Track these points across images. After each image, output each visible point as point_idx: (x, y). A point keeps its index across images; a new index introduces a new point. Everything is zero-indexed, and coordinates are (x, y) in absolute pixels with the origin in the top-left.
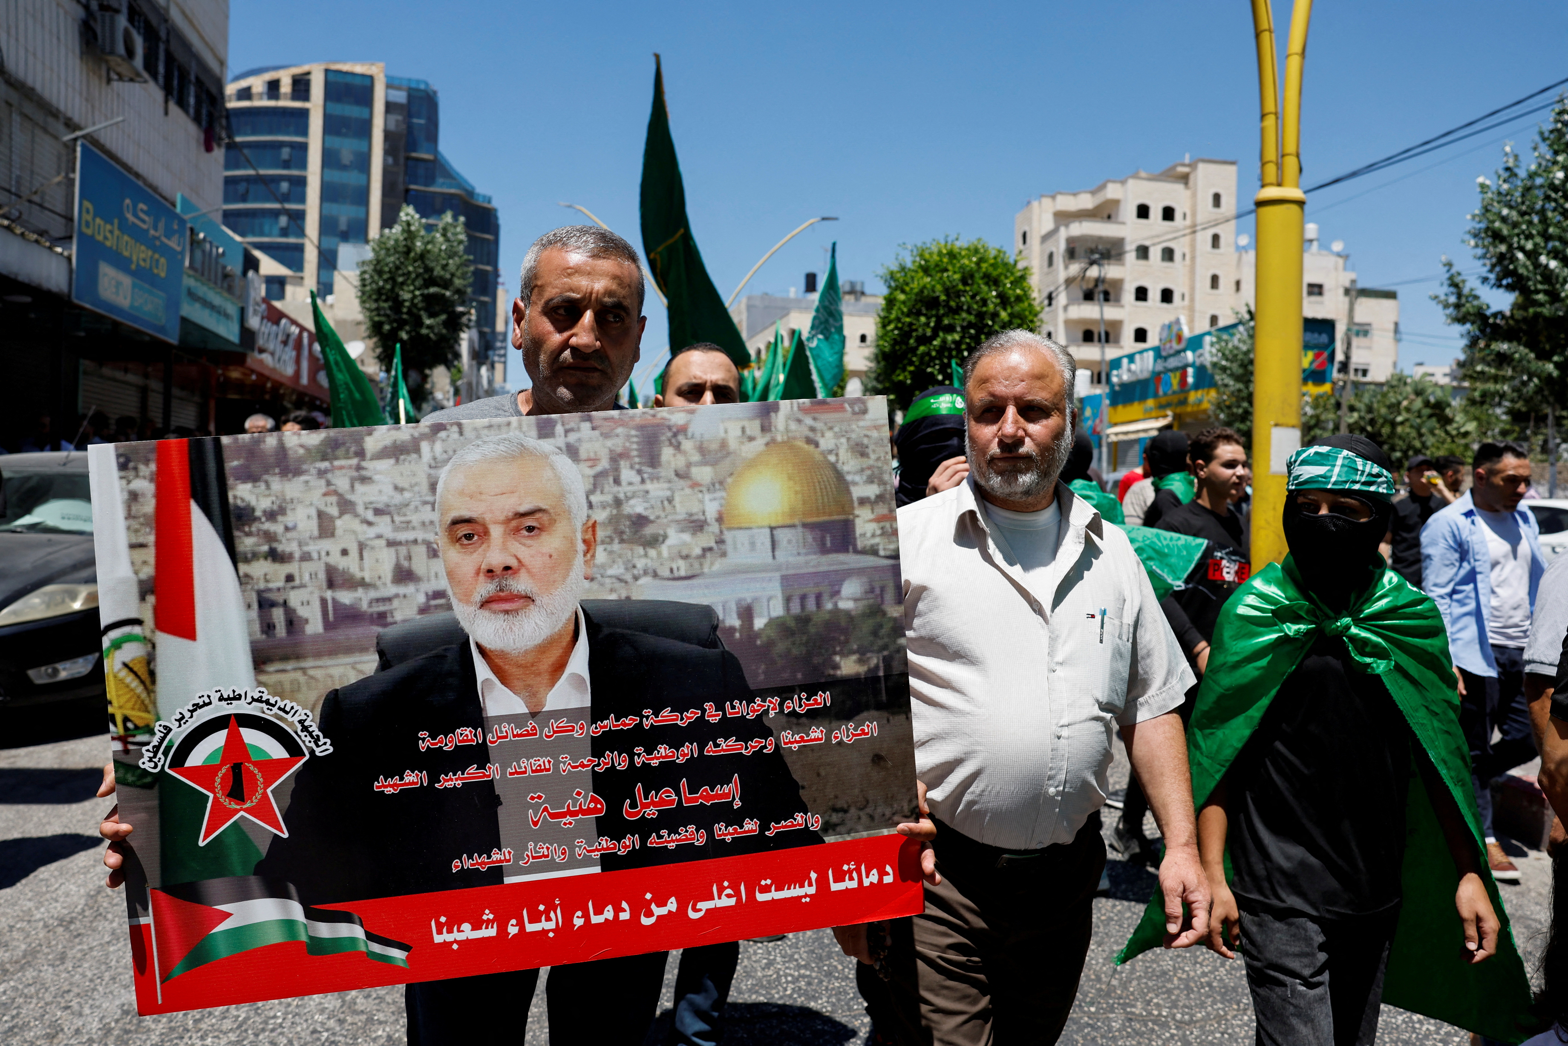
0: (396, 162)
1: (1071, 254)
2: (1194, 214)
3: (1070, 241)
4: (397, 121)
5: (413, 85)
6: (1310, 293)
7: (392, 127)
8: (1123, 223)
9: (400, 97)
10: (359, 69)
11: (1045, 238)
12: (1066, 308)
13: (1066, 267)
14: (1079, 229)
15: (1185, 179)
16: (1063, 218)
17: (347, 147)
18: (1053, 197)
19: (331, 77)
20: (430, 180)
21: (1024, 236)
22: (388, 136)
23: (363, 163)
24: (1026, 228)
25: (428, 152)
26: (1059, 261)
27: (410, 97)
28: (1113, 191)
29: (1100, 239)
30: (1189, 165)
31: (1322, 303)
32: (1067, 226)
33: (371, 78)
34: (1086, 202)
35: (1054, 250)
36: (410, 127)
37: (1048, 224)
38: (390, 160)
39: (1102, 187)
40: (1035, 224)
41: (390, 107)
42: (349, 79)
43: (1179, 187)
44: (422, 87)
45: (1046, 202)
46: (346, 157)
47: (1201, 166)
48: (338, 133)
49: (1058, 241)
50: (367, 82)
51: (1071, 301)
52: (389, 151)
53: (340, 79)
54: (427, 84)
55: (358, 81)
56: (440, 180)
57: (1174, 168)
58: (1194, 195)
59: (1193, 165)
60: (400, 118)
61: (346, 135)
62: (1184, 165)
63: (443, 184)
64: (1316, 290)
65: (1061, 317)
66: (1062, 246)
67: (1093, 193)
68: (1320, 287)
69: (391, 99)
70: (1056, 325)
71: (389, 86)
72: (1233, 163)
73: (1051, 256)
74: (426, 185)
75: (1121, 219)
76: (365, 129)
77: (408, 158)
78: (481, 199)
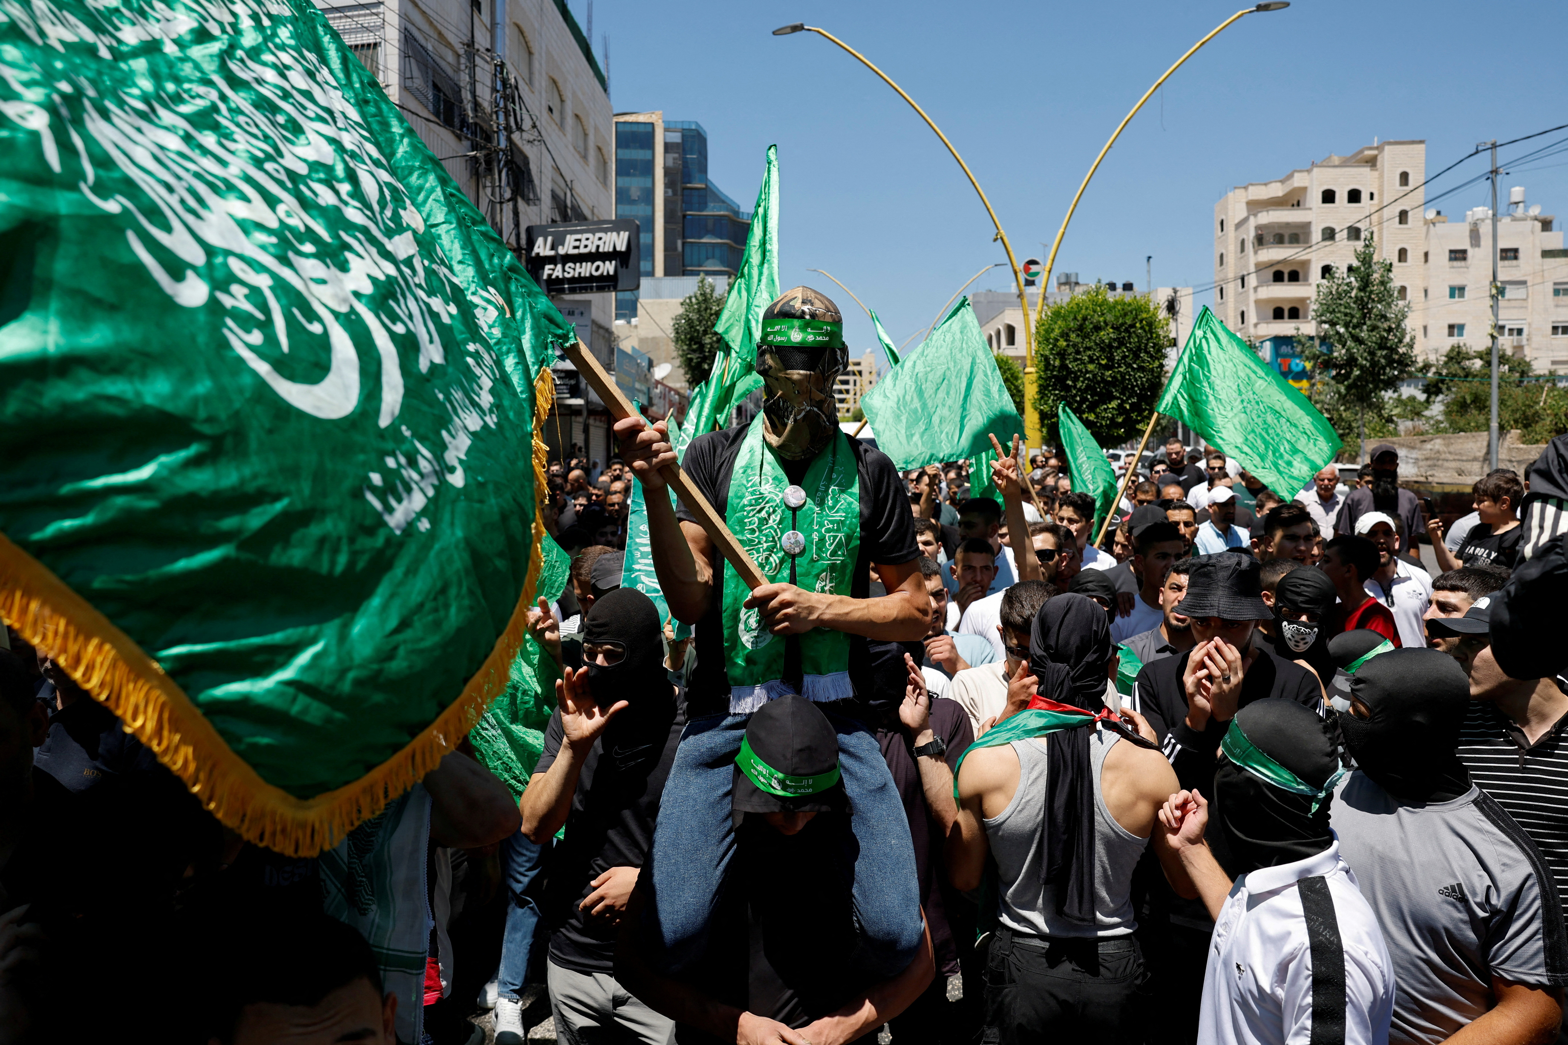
0: (675, 193)
1: (1260, 241)
2: (1381, 194)
3: (1258, 228)
4: (674, 159)
5: (686, 127)
6: (1503, 258)
7: (670, 163)
8: (1310, 209)
9: (676, 138)
10: (641, 118)
11: (1238, 226)
12: (1256, 289)
13: (1256, 252)
14: (1268, 217)
15: (1372, 162)
16: (1255, 206)
17: (635, 184)
18: (1246, 188)
19: (621, 128)
20: (703, 205)
21: (1222, 223)
22: (667, 172)
23: (649, 196)
24: (1224, 217)
25: (700, 182)
26: (1249, 246)
27: (683, 136)
28: (1299, 180)
29: (1288, 225)
30: (1377, 148)
31: (1518, 266)
32: (1255, 215)
33: (652, 124)
34: (1277, 190)
35: (1245, 237)
36: (685, 162)
37: (1241, 212)
38: (670, 192)
39: (1290, 176)
40: (1230, 213)
41: (668, 147)
42: (635, 128)
43: (1366, 170)
44: (693, 127)
45: (1240, 192)
46: (635, 194)
47: (1387, 148)
48: (628, 174)
49: (1248, 230)
50: (649, 129)
51: (1261, 283)
52: (669, 184)
53: (628, 128)
54: (697, 123)
55: (642, 129)
56: (711, 205)
57: (1362, 151)
58: (1381, 176)
59: (1380, 148)
60: (676, 155)
61: (634, 175)
62: (1371, 149)
63: (714, 208)
64: (1512, 254)
65: (1252, 297)
66: (1252, 234)
67: (1282, 182)
68: (1516, 250)
69: (668, 140)
70: (1248, 305)
71: (666, 130)
72: (1421, 142)
73: (1243, 242)
74: (700, 210)
75: (1307, 206)
76: (648, 168)
77: (684, 189)
78: (745, 217)
